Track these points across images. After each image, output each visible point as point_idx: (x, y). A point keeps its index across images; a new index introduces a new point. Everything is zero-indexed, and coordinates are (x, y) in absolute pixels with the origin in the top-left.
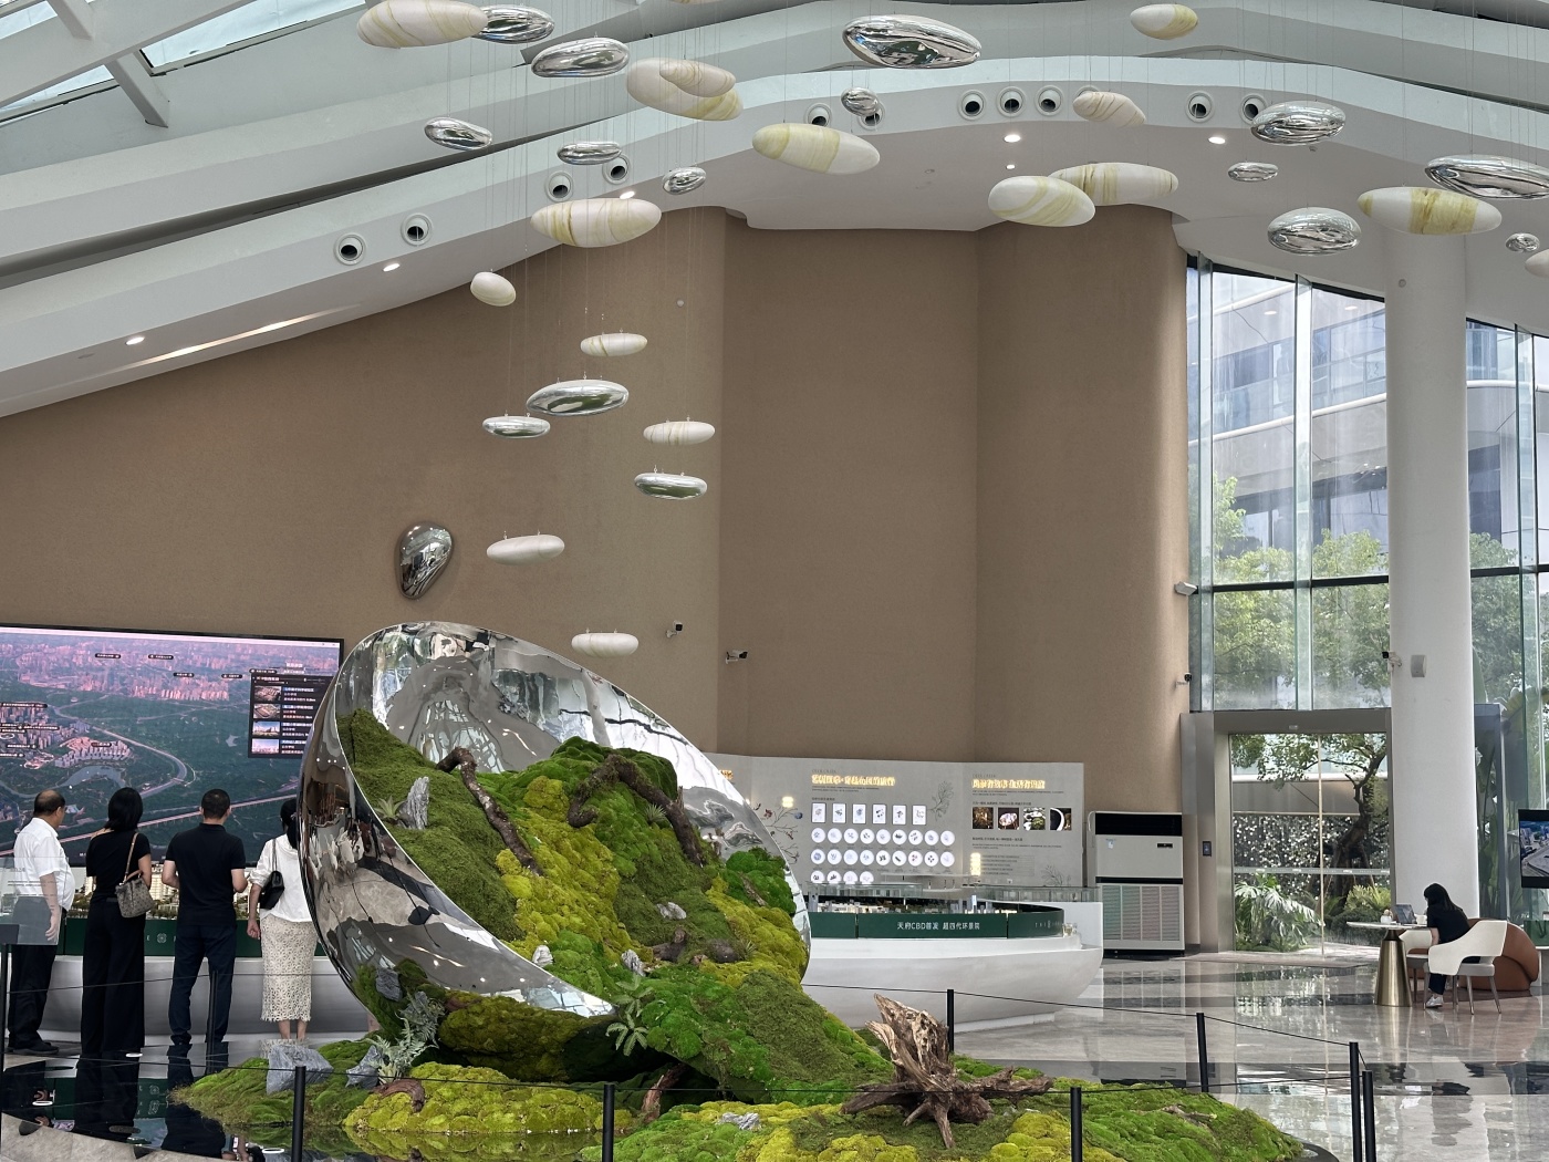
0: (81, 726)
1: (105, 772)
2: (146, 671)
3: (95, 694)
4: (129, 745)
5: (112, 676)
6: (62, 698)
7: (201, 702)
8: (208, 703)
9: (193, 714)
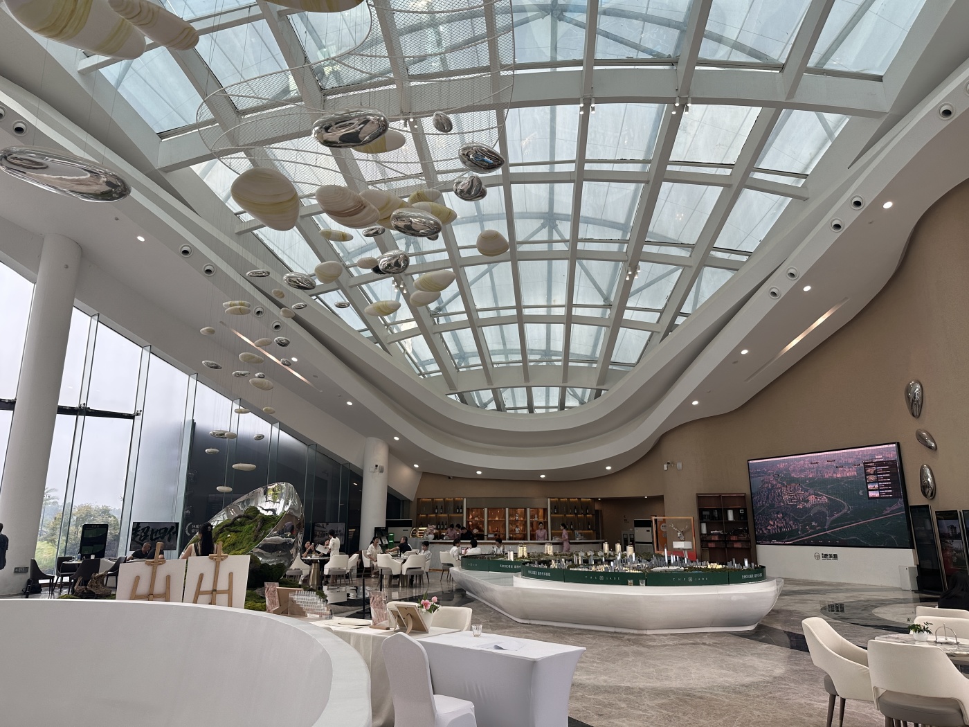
0: (811, 491)
1: (821, 509)
2: (828, 467)
3: (813, 478)
4: (827, 497)
5: (817, 470)
6: (804, 481)
7: (847, 477)
8: (850, 477)
9: (846, 483)
